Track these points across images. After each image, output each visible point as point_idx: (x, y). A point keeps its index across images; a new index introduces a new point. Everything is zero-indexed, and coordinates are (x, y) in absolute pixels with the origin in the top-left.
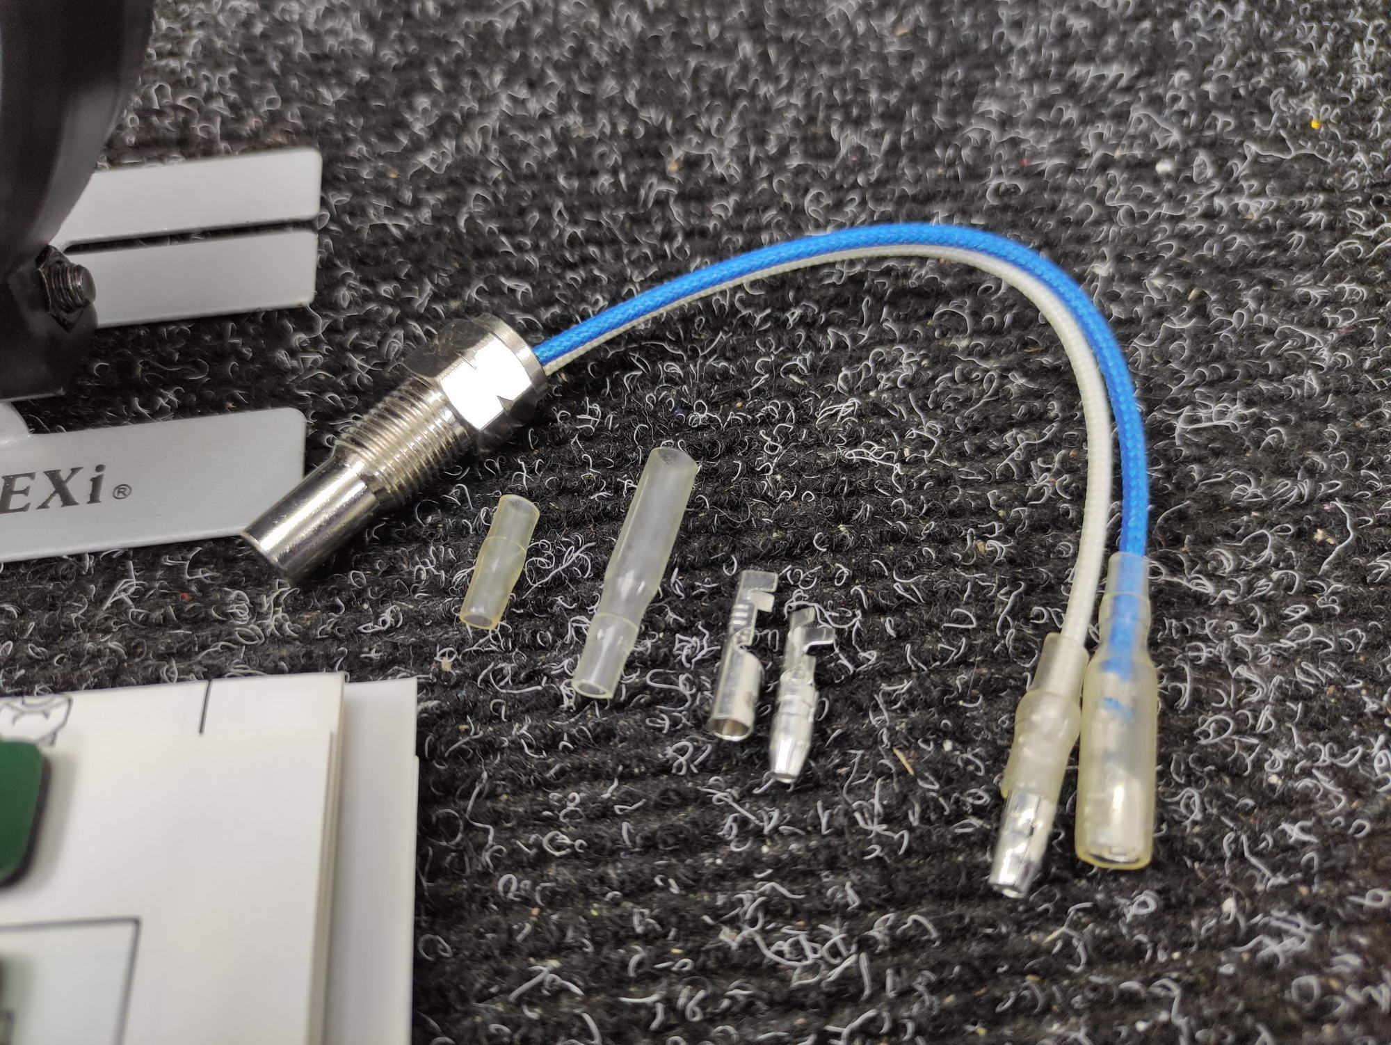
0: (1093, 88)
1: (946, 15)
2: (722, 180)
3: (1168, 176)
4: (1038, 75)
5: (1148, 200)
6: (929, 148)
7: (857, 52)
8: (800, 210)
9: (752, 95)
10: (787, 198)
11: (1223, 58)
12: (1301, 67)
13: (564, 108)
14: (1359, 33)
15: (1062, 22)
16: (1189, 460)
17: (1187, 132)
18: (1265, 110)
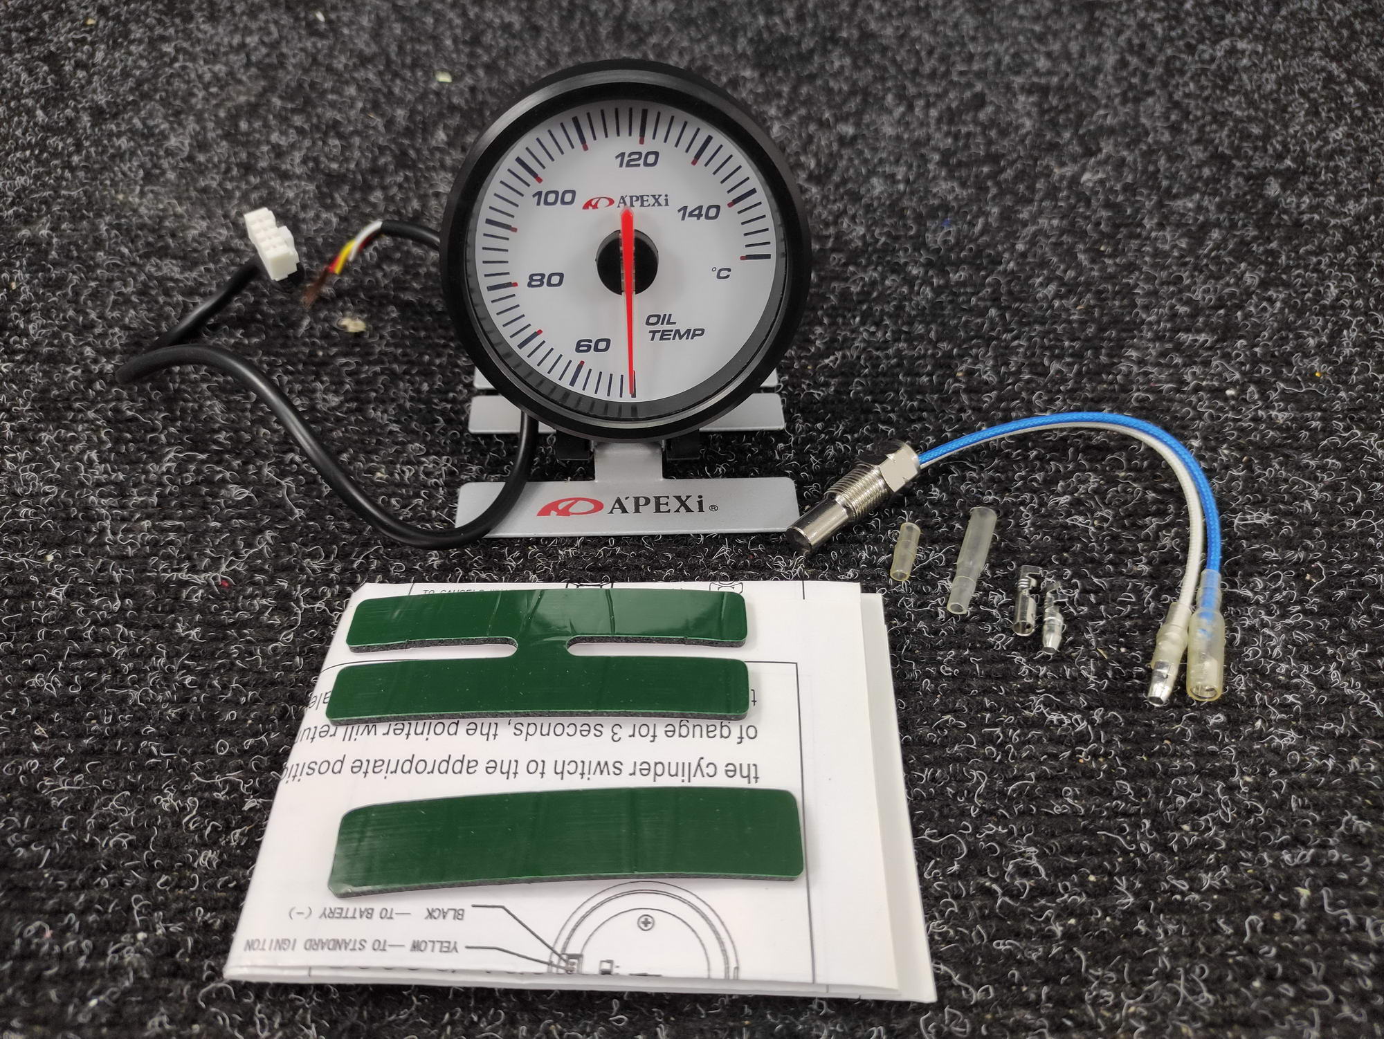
0: (1190, 346)
1: (1106, 299)
2: (986, 383)
3: (1233, 397)
4: (1158, 338)
5: (1221, 409)
6: (1099, 374)
7: (1055, 318)
8: (1030, 402)
9: (997, 338)
10: (1024, 394)
11: (1266, 334)
12: (1312, 342)
13: (897, 340)
14: (1347, 325)
15: (1172, 307)
16: (1241, 538)
17: (1243, 374)
18: (1289, 365)
